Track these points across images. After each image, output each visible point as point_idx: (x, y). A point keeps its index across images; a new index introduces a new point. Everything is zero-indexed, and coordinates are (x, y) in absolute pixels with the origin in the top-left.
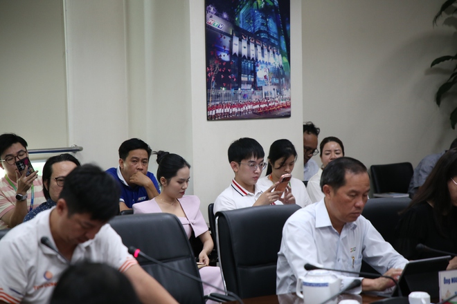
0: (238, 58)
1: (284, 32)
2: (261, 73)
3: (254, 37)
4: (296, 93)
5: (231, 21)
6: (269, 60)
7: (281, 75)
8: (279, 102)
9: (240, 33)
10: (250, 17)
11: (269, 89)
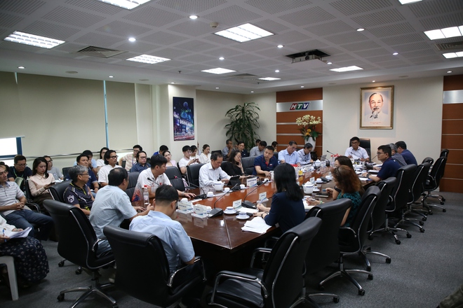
0: (182, 125)
1: (192, 114)
2: (187, 129)
3: (185, 119)
4: (196, 133)
5: (180, 115)
6: (189, 125)
7: (192, 129)
8: (191, 136)
9: (182, 119)
10: (184, 115)
11: (189, 133)
